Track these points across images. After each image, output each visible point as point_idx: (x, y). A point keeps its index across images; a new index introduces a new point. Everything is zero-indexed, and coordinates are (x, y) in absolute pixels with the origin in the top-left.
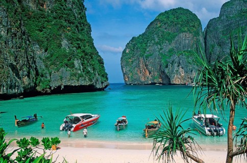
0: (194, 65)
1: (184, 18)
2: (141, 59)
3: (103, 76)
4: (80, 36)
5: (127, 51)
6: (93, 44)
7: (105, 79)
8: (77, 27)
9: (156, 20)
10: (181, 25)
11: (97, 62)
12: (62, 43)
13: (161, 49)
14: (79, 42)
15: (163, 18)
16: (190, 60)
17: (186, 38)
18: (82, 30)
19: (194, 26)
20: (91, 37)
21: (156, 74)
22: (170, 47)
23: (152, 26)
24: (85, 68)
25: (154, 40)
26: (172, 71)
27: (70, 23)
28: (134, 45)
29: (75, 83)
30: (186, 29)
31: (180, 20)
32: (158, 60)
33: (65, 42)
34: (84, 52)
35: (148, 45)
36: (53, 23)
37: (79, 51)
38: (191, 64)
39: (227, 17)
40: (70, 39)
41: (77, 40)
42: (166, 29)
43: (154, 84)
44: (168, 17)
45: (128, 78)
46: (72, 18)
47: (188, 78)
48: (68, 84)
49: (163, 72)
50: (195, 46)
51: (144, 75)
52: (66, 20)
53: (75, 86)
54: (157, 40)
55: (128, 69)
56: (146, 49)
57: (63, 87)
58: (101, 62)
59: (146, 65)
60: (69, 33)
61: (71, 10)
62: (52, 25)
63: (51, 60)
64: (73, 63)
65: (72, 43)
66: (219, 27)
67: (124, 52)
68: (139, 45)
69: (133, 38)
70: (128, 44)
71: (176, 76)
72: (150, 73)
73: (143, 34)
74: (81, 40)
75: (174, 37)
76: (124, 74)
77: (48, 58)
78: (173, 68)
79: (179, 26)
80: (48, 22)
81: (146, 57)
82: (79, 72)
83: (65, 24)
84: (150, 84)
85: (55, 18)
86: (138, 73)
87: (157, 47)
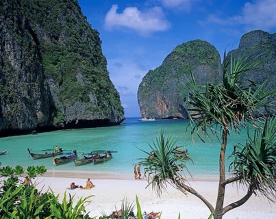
1: (202, 50)
2: (158, 93)
3: (119, 110)
4: (96, 70)
5: (144, 85)
6: (109, 77)
7: (121, 113)
8: (92, 59)
9: (173, 52)
10: (200, 57)
11: (113, 95)
12: (77, 76)
13: (178, 82)
14: (94, 76)
15: (180, 50)
17: (204, 70)
18: (97, 63)
19: (212, 59)
20: (107, 71)
21: (174, 107)
23: (169, 59)
24: (101, 102)
25: (171, 73)
27: (86, 56)
28: (151, 78)
29: (90, 117)
30: (204, 61)
31: (198, 52)
32: (175, 93)
33: (79, 76)
34: (99, 85)
35: (166, 78)
36: (67, 56)
37: (94, 84)
39: (247, 49)
40: (85, 73)
41: (92, 74)
42: (183, 61)
43: (171, 118)
44: (186, 50)
45: (145, 111)
46: (87, 52)
48: (83, 118)
49: (181, 106)
50: (214, 79)
51: (161, 109)
52: (81, 54)
53: (90, 121)
54: (174, 73)
55: (145, 103)
56: (163, 82)
57: (77, 121)
58: (117, 96)
59: (164, 99)
60: (84, 67)
61: (86, 43)
62: (67, 58)
63: (65, 94)
64: (88, 97)
65: (87, 77)
67: (141, 85)
68: (156, 78)
69: (150, 71)
70: (145, 77)
72: (167, 107)
73: (161, 67)
74: (96, 73)
76: (141, 108)
77: (62, 92)
79: (197, 58)
80: (63, 55)
81: (163, 90)
82: (95, 106)
83: (80, 57)
84: (167, 118)
85: (69, 51)
86: (155, 107)
87: (174, 80)
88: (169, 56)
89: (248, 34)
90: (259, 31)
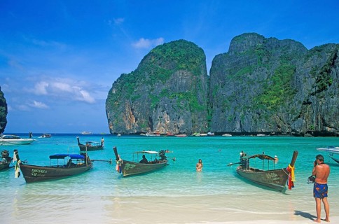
0: (187, 110)
1: (183, 52)
2: (127, 102)
5: (114, 92)
9: (149, 54)
10: (179, 61)
13: (152, 90)
15: (159, 51)
16: (182, 104)
17: (183, 76)
19: (194, 63)
21: (144, 120)
22: (164, 87)
23: (146, 61)
25: (144, 78)
26: (156, 117)
28: (123, 84)
30: (184, 66)
31: (178, 54)
32: (147, 103)
35: (137, 84)
38: (182, 109)
39: (236, 53)
42: (160, 65)
43: (139, 133)
44: (165, 51)
45: (113, 125)
47: (175, 126)
49: (151, 119)
50: (194, 87)
51: (130, 122)
54: (148, 78)
55: (113, 114)
56: (133, 89)
59: (132, 110)
66: (226, 65)
67: (110, 92)
68: (128, 84)
69: (122, 75)
70: (115, 82)
71: (159, 123)
72: (136, 120)
73: (136, 71)
75: (169, 75)
76: (109, 121)
78: (157, 114)
79: (176, 61)
81: (132, 99)
84: (136, 134)
86: (124, 119)
87: (147, 88)
88: (145, 57)
89: (239, 36)
90: (253, 34)
